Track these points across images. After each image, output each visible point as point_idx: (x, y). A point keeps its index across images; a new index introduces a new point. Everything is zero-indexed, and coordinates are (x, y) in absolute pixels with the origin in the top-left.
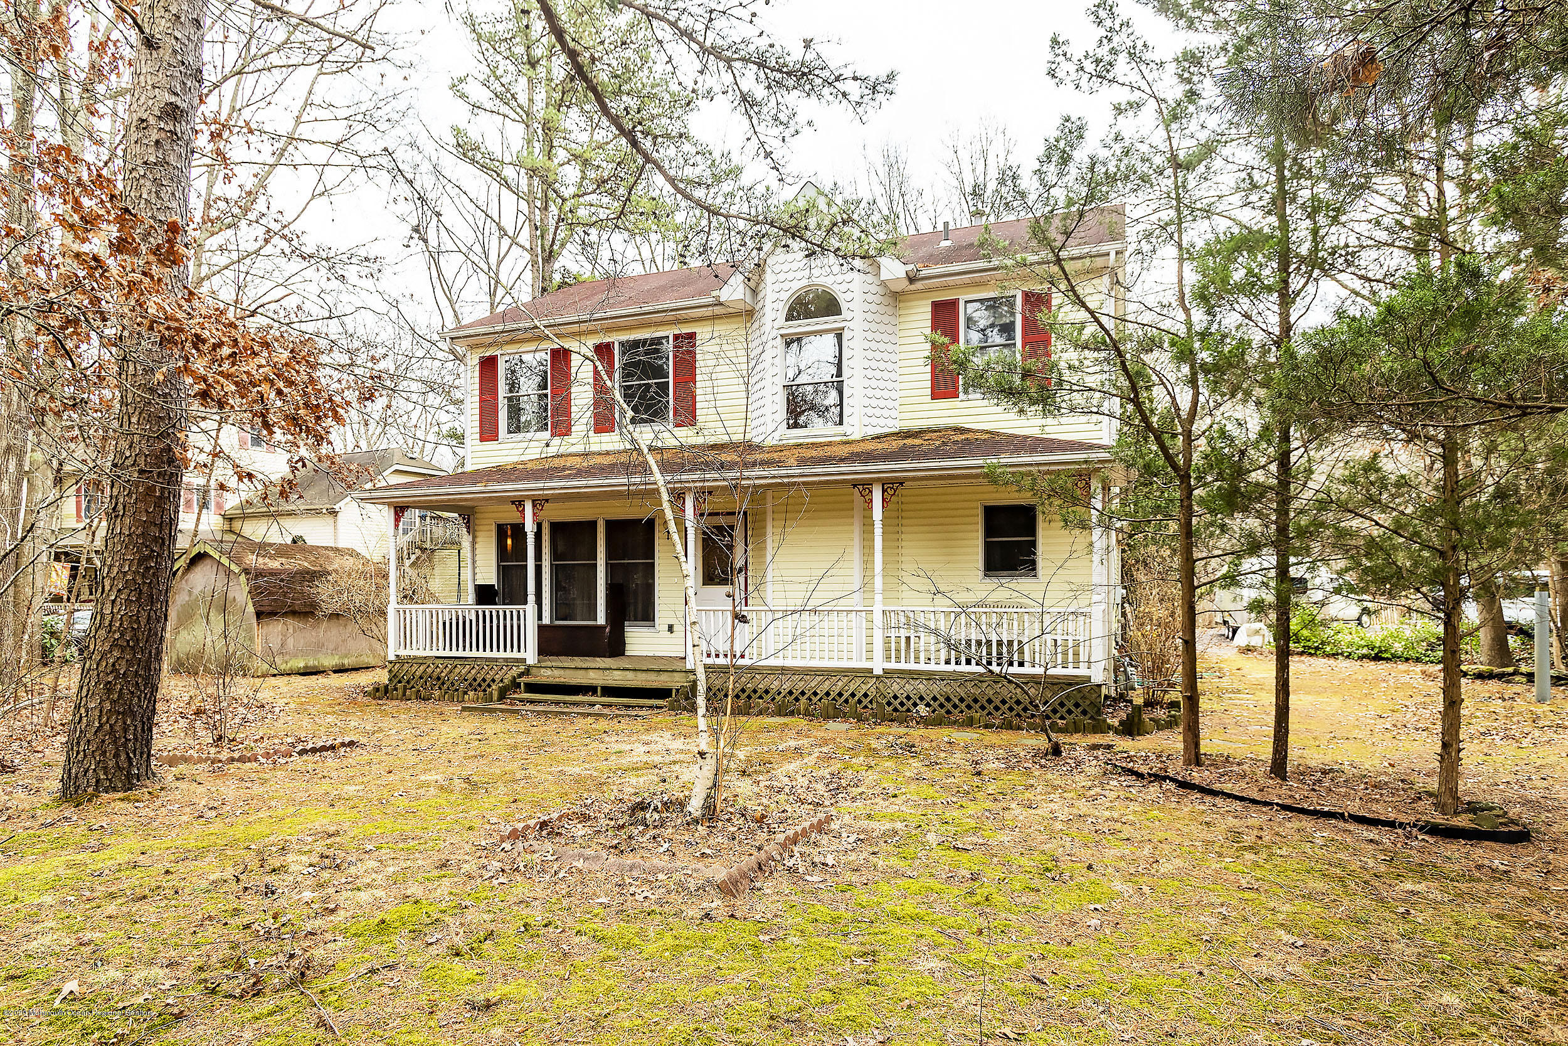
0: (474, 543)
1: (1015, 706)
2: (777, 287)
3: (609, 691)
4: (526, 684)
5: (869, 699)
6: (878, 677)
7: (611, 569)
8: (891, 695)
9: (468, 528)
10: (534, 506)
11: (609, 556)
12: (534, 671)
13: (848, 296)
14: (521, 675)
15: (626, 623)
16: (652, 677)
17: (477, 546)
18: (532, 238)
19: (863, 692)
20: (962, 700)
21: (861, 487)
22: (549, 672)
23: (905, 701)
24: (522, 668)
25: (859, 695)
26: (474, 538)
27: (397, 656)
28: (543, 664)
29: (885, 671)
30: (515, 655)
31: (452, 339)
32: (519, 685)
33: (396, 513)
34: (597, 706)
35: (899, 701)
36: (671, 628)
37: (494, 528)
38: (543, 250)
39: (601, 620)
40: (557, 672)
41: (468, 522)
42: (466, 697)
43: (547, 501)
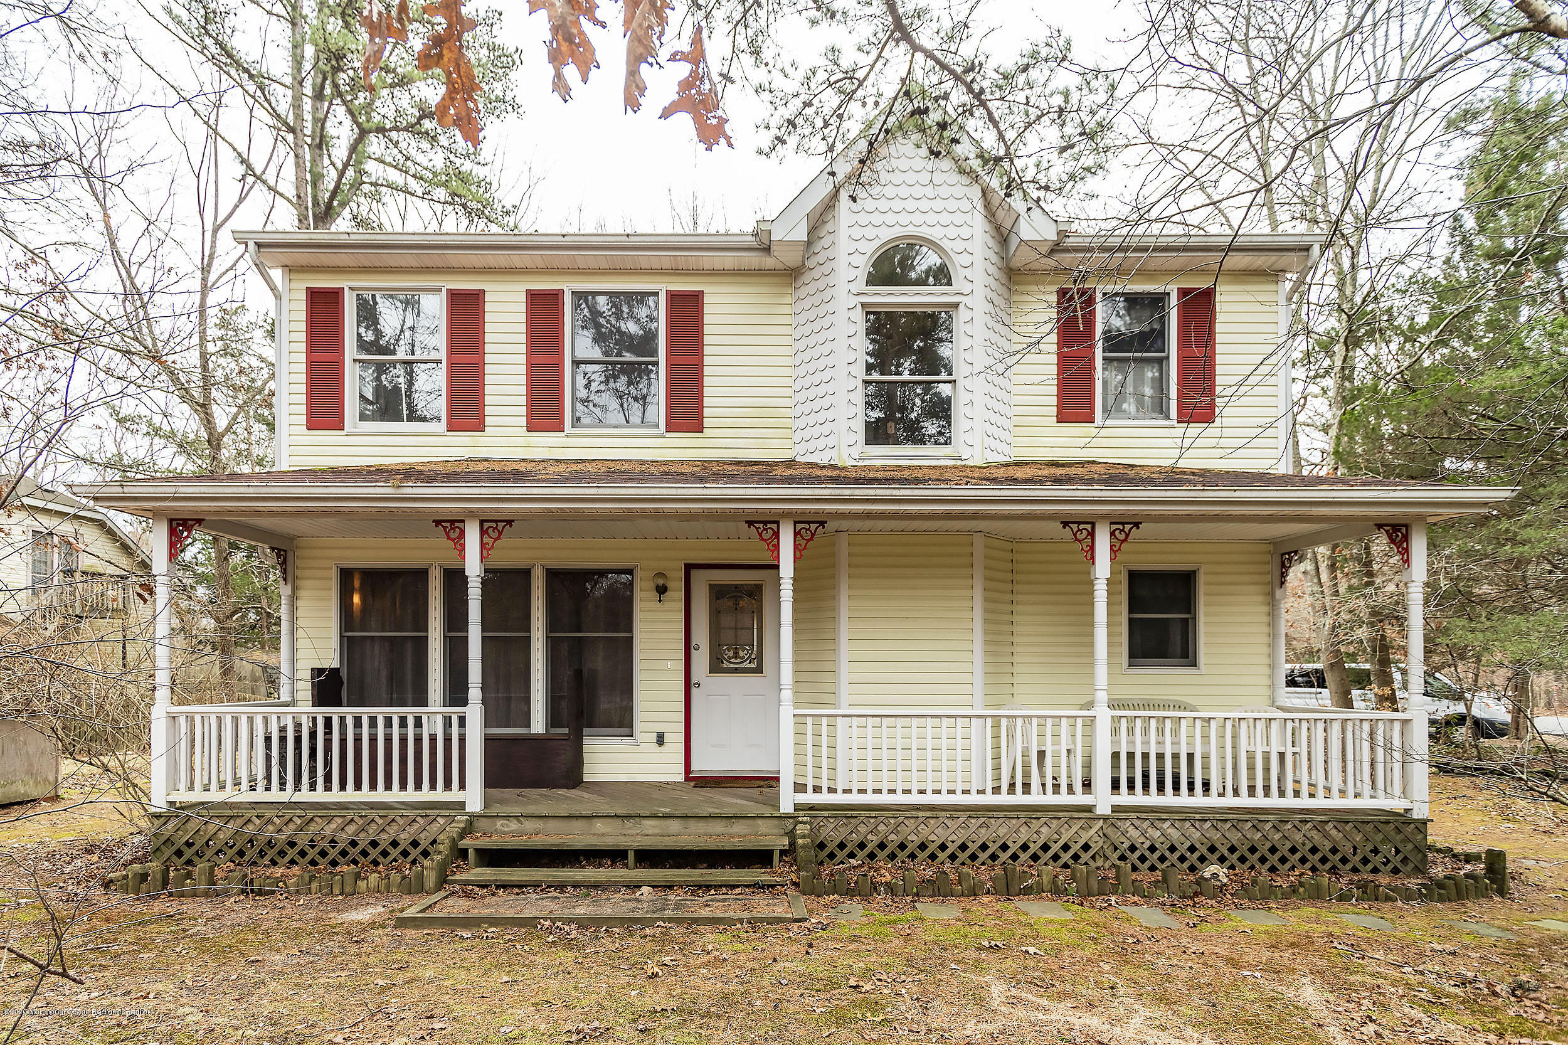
0: (293, 598)
1: (1309, 856)
2: (857, 233)
3: (649, 858)
4: (479, 851)
5: (1091, 853)
6: (1105, 819)
7: (553, 645)
8: (1126, 845)
9: (284, 572)
10: (483, 532)
11: (552, 624)
12: (482, 824)
13: (965, 259)
14: (463, 834)
15: (586, 731)
16: (718, 827)
17: (299, 603)
18: (300, 182)
19: (1081, 843)
20: (1232, 849)
21: (1074, 527)
22: (514, 825)
23: (1147, 854)
24: (461, 820)
25: (1075, 848)
26: (294, 589)
27: (172, 803)
28: (495, 810)
29: (1116, 809)
30: (440, 795)
31: (259, 245)
32: (463, 854)
33: (172, 532)
34: (645, 890)
35: (1137, 854)
36: (660, 739)
37: (334, 574)
38: (316, 203)
39: (538, 725)
40: (530, 825)
41: (285, 561)
42: (362, 885)
43: (510, 522)
